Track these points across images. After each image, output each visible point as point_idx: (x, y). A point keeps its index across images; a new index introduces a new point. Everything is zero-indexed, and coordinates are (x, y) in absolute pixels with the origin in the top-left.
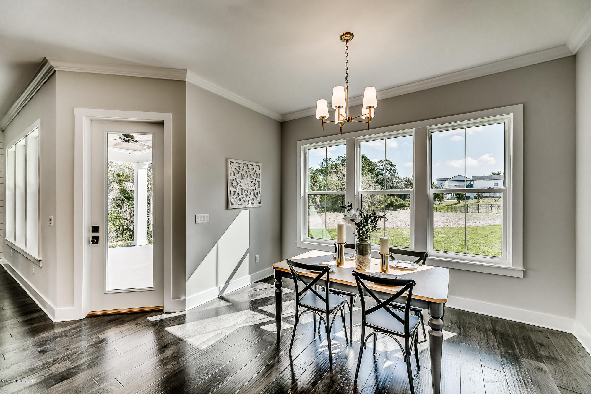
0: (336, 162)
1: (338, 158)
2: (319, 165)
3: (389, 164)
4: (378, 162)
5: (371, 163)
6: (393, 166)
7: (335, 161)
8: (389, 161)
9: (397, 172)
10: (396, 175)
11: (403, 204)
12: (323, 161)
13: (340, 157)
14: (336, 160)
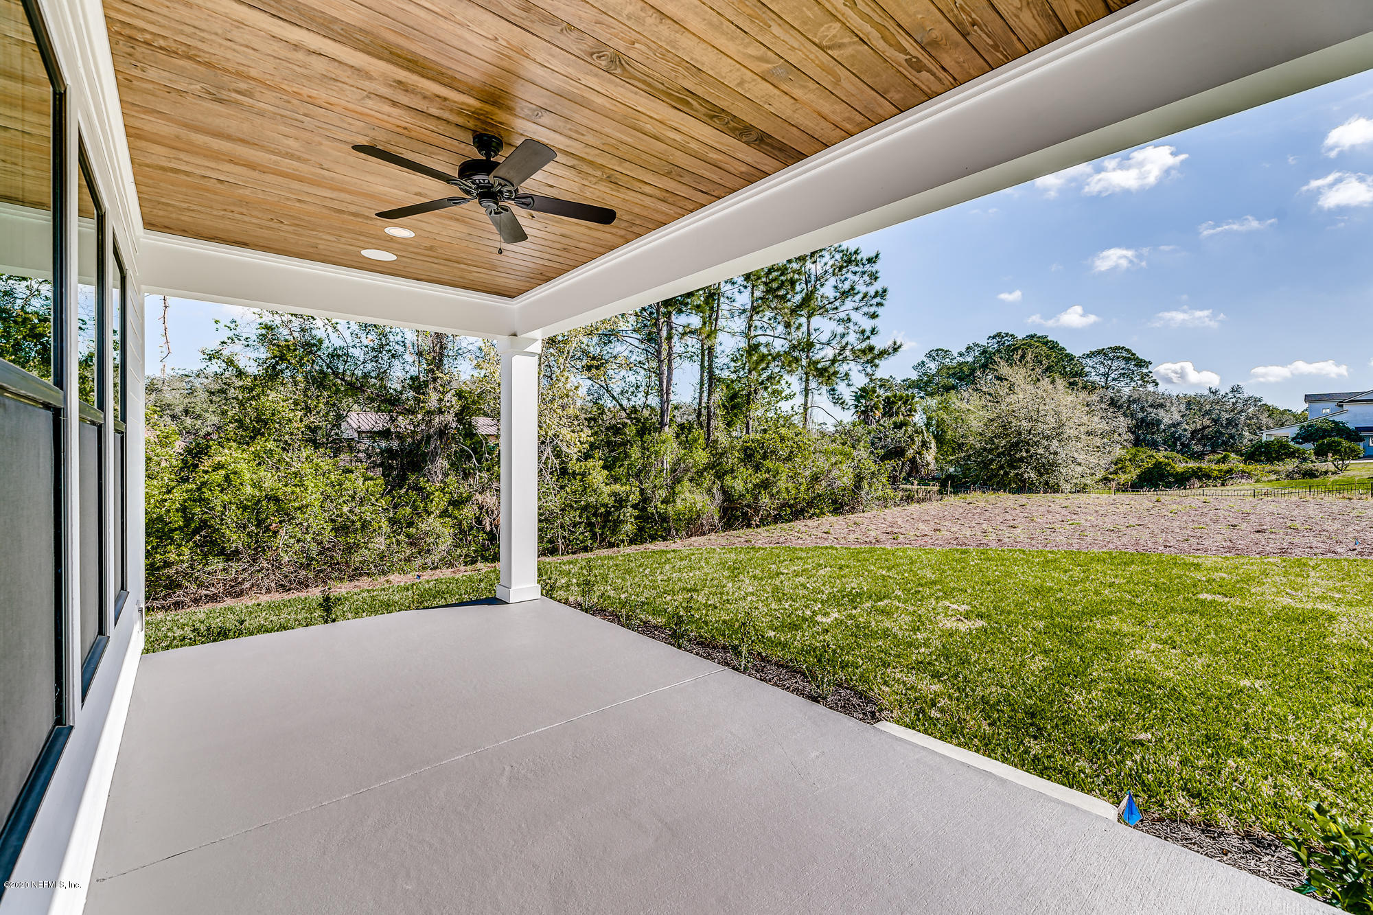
0: (961, 359)
1: (967, 348)
2: (915, 368)
3: (1127, 360)
4: (1091, 355)
5: (1070, 358)
6: (1141, 363)
7: (958, 358)
8: (1128, 351)
9: (1154, 381)
10: (1150, 388)
11: (1201, 471)
12: (925, 359)
13: (971, 345)
14: (961, 354)
